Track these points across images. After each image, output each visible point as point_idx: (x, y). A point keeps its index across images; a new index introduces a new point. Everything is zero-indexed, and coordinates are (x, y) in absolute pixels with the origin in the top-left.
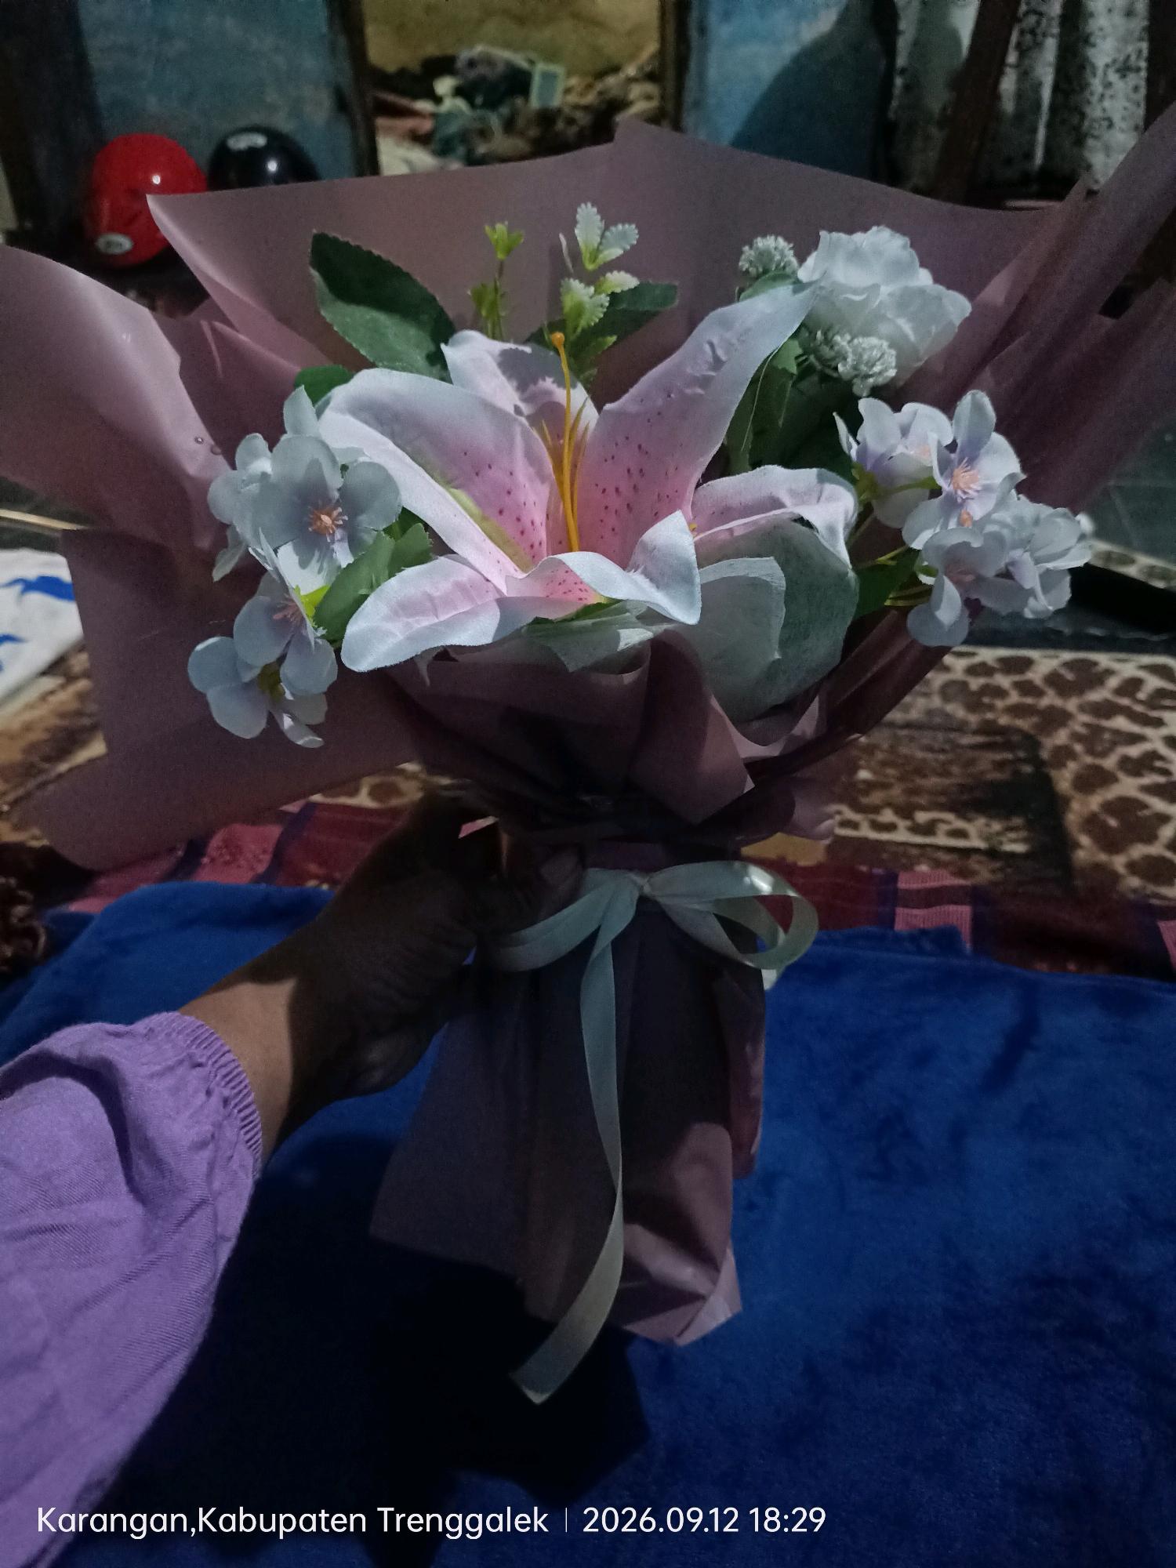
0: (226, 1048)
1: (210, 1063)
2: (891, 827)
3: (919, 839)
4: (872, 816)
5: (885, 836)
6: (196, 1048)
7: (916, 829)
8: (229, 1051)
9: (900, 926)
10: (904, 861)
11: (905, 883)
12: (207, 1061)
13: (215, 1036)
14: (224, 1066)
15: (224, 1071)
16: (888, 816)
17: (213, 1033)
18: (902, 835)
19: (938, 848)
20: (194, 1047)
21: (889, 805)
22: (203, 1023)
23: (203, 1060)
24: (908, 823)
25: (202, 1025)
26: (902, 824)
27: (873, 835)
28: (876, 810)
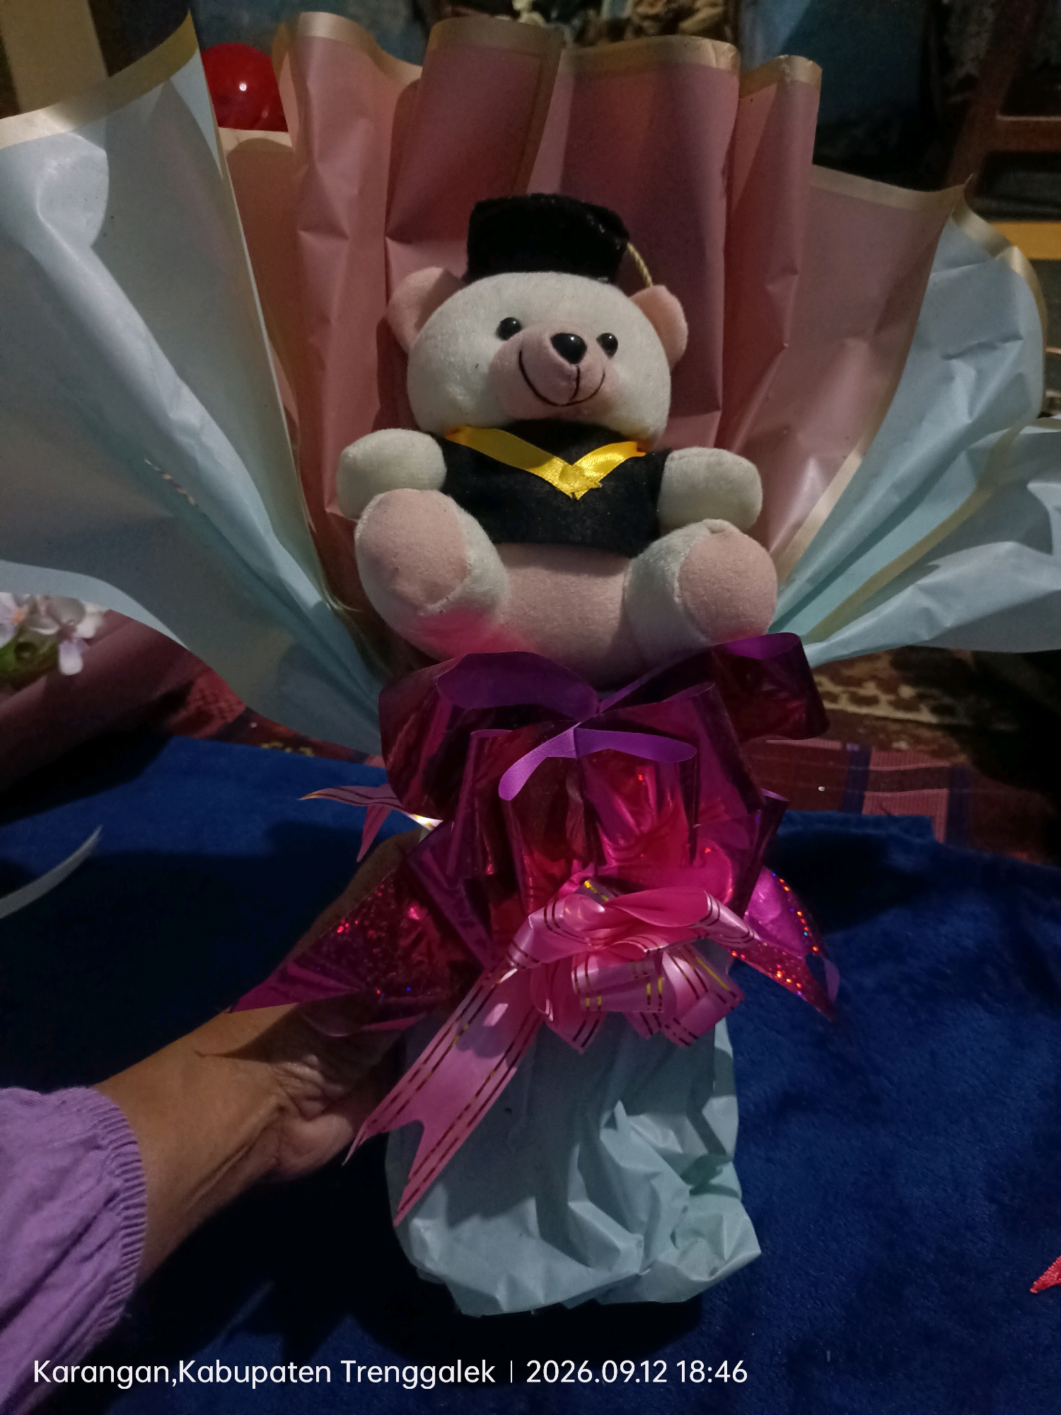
0: (133, 1138)
1: (111, 1147)
2: (872, 701)
3: (900, 715)
4: (853, 689)
5: (864, 710)
6: (102, 1129)
7: (899, 704)
8: (134, 1142)
9: (868, 810)
10: (881, 736)
11: (879, 763)
12: (108, 1145)
13: (125, 1123)
14: (125, 1155)
15: (122, 1160)
16: (870, 689)
17: (124, 1120)
18: (882, 710)
19: (919, 724)
20: (101, 1126)
21: (874, 678)
22: (118, 1107)
23: (105, 1142)
24: (892, 697)
25: (118, 1109)
26: (884, 698)
27: (853, 709)
28: (859, 682)
